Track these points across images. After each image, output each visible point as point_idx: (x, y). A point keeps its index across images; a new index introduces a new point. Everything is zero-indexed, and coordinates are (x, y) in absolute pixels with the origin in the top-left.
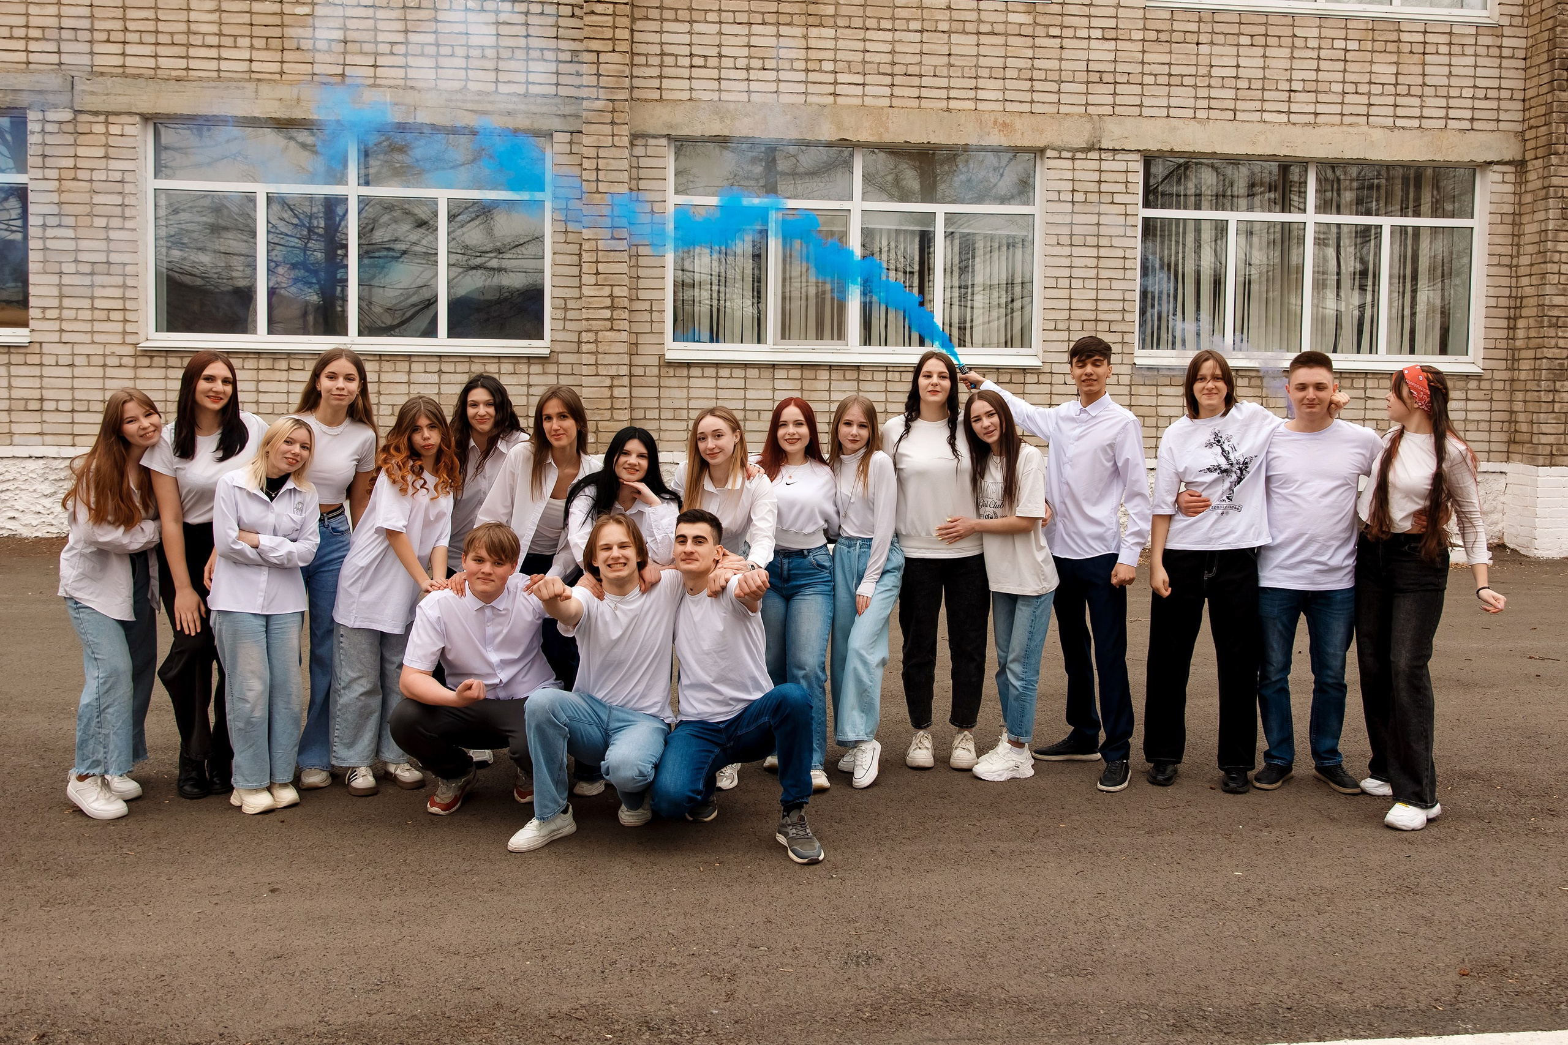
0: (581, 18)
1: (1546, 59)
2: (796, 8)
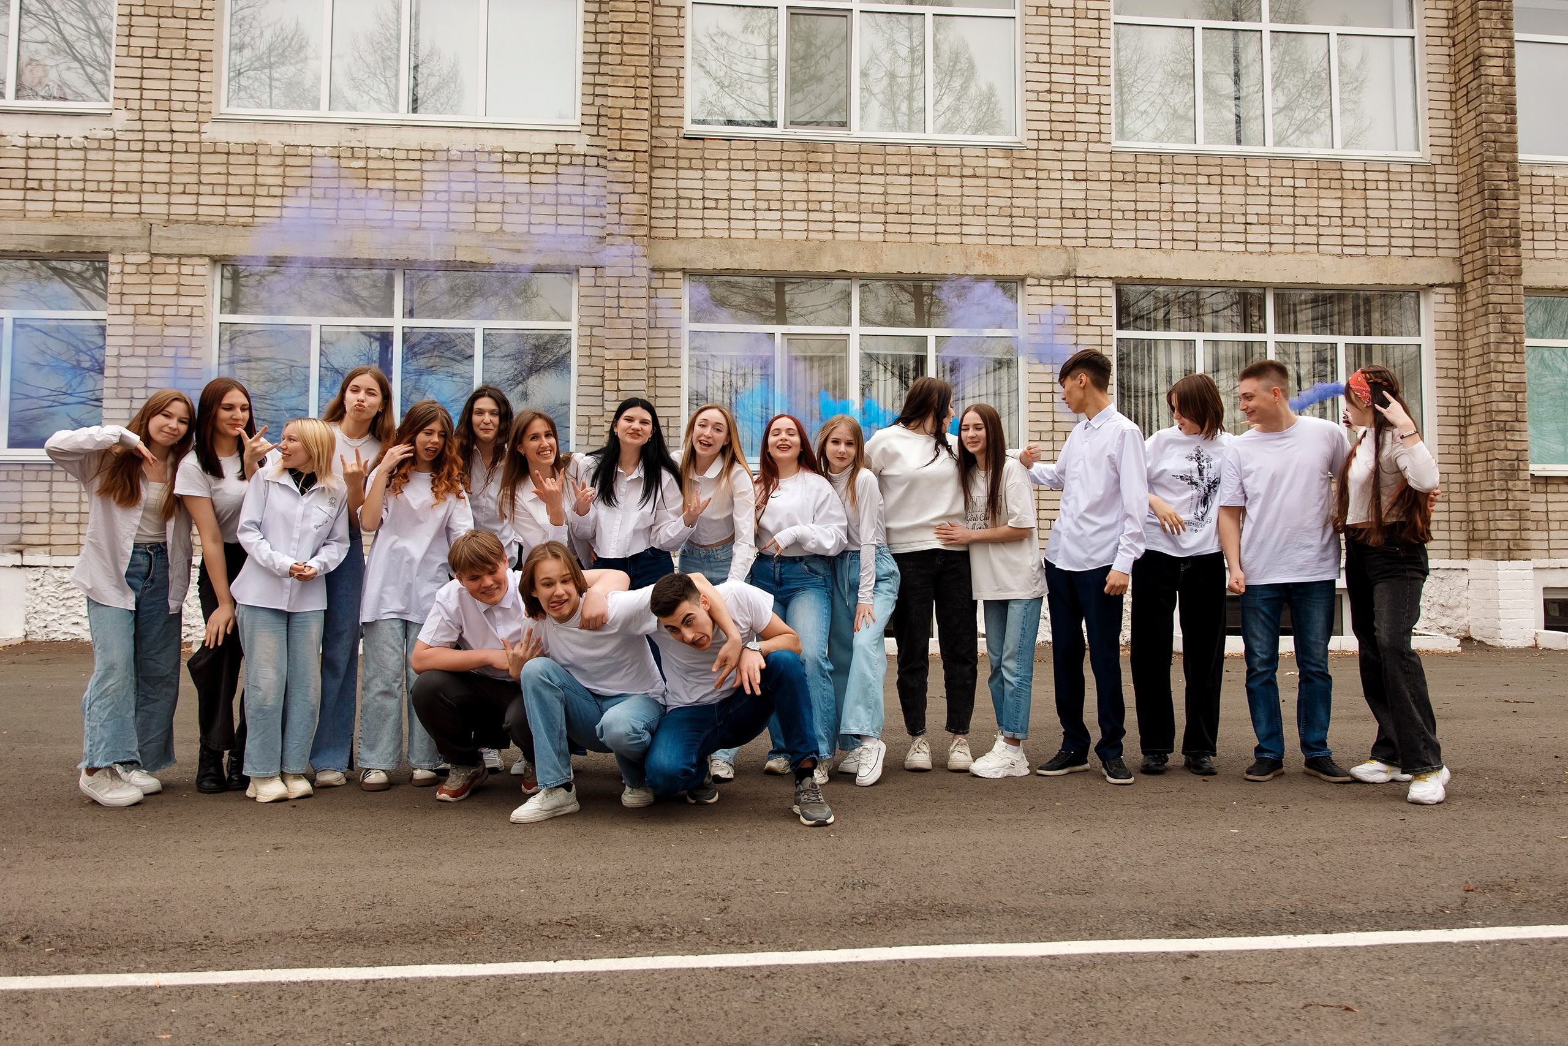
0: (605, 167)
1: (1477, 191)
2: (797, 157)
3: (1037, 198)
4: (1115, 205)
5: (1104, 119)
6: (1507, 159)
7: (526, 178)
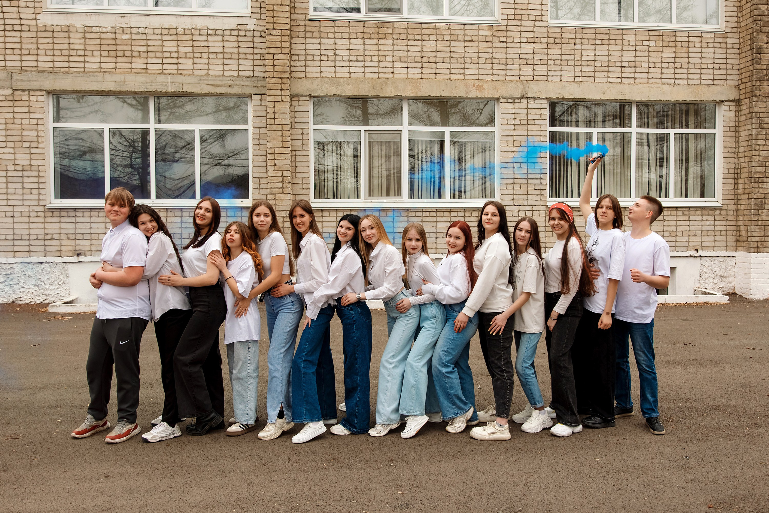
0: (265, 37)
1: (749, 48)
2: (373, 30)
3: (506, 53)
4: (550, 57)
5: (544, 7)
6: (767, 31)
7: (221, 44)
